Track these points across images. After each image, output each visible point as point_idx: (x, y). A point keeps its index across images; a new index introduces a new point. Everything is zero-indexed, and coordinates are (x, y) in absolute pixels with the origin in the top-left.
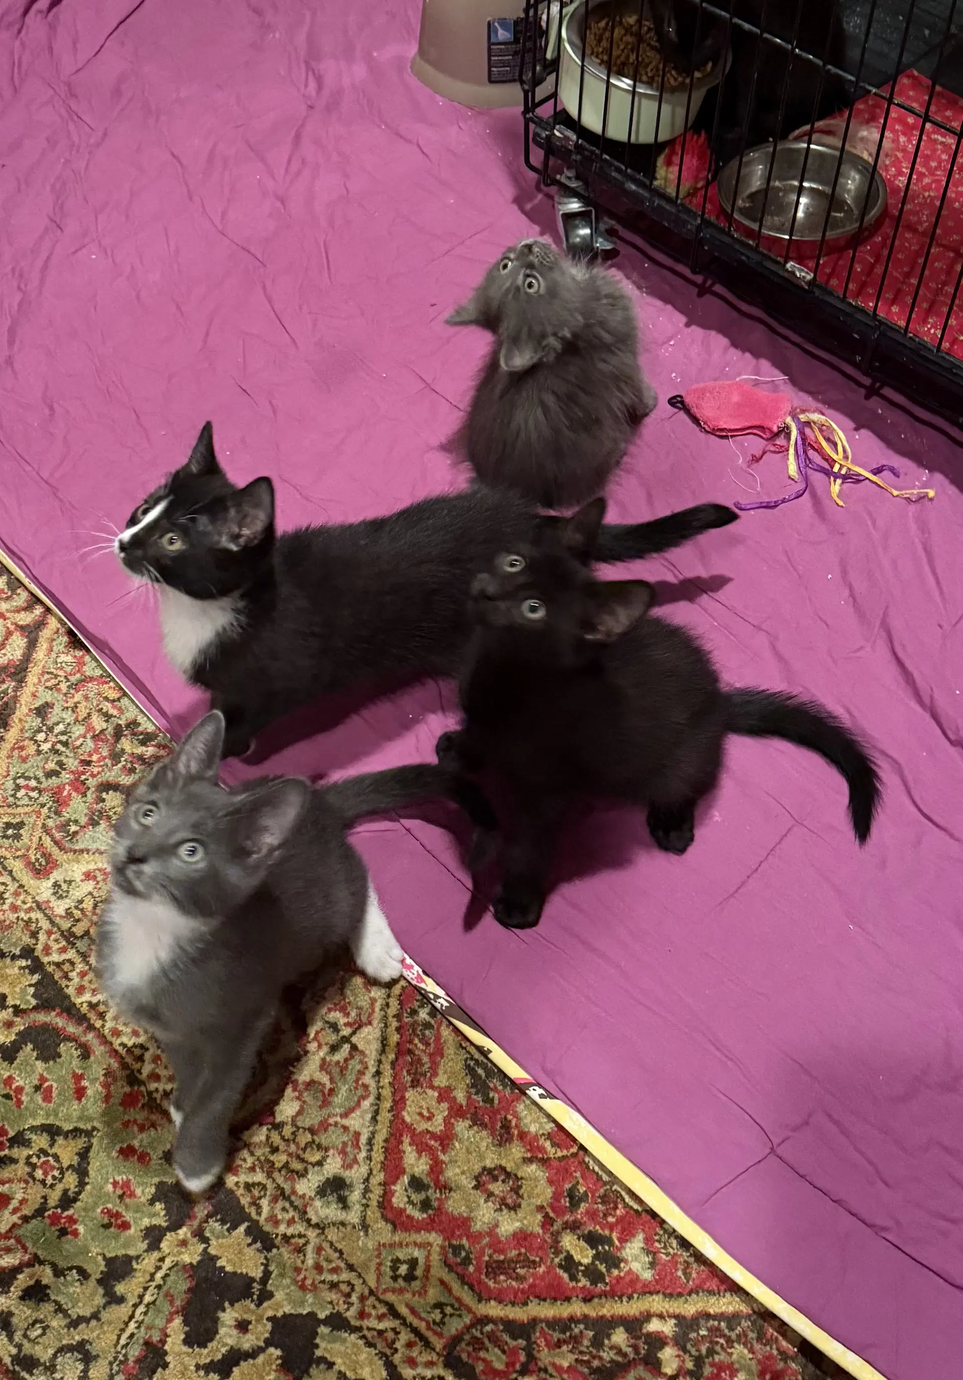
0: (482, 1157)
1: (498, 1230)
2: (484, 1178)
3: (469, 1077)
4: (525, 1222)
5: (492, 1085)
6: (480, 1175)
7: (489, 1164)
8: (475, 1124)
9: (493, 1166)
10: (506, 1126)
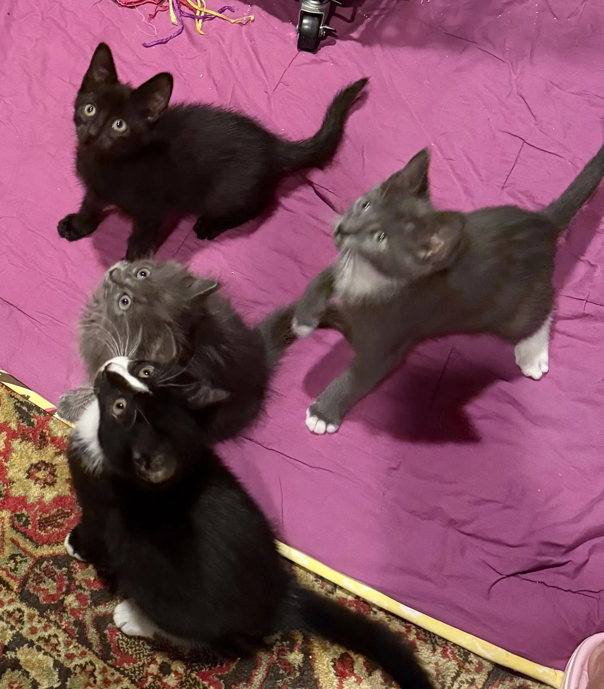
0: (30, 458)
1: (44, 499)
2: (32, 470)
3: (17, 413)
4: (60, 490)
5: (32, 415)
6: (30, 469)
7: (34, 461)
8: (23, 440)
9: (37, 462)
10: (43, 437)
